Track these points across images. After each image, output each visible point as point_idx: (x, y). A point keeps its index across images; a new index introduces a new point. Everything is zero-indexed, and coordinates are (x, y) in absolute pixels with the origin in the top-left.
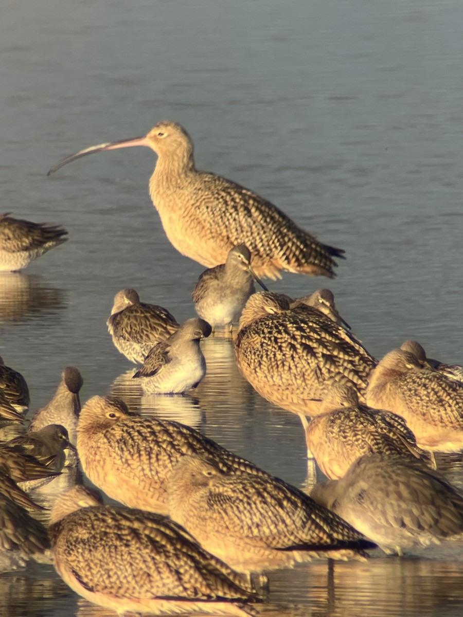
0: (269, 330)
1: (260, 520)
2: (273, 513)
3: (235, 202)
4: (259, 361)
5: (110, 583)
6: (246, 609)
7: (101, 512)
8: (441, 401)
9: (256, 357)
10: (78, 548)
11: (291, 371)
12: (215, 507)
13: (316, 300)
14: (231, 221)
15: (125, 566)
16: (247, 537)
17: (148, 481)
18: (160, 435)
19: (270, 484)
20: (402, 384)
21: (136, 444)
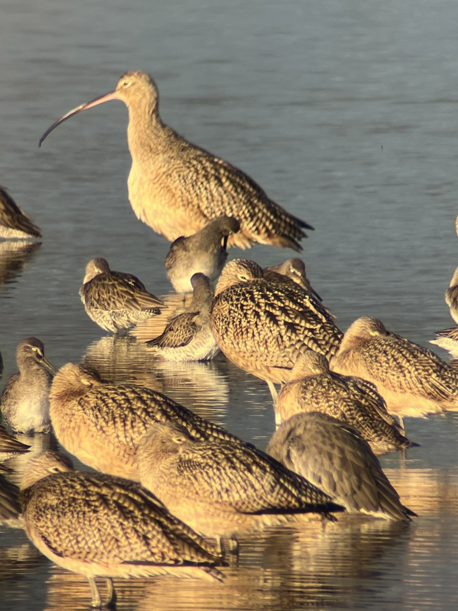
0: (237, 297)
1: (230, 485)
2: (242, 478)
3: (206, 171)
4: (226, 328)
5: (79, 548)
6: (212, 573)
7: (70, 478)
8: (401, 367)
9: (224, 324)
10: (47, 514)
11: (255, 338)
12: (185, 473)
13: (287, 269)
14: (202, 189)
15: (93, 531)
16: (217, 502)
17: (123, 448)
18: (134, 403)
19: (239, 449)
20: (365, 350)
21: (111, 411)
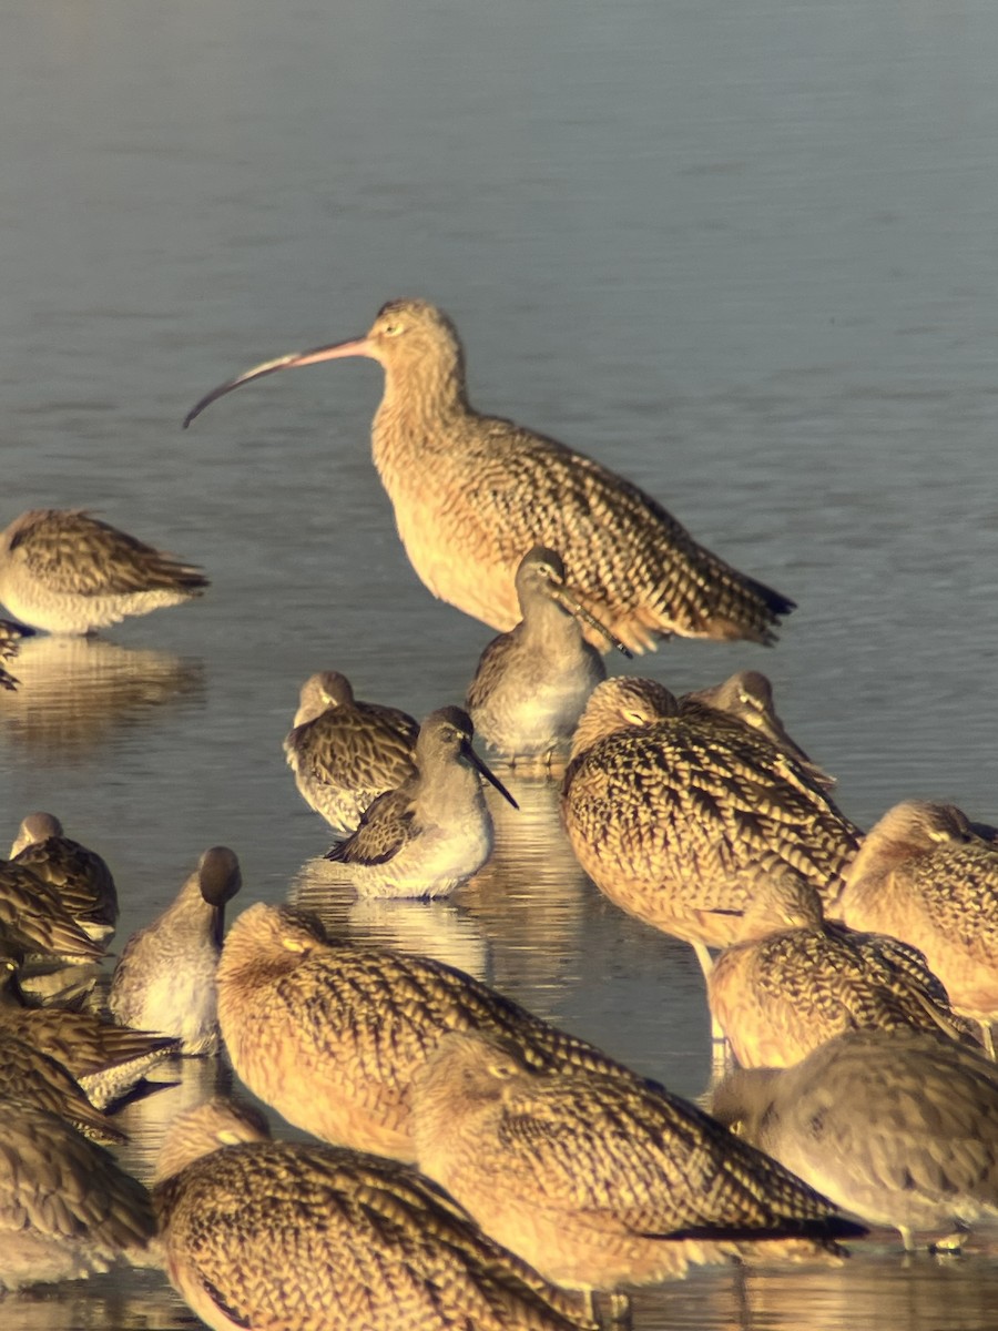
0: (626, 759)
1: (613, 1173)
2: (640, 1157)
3: (554, 481)
4: (603, 827)
5: (286, 1308)
7: (264, 1153)
9: (598, 818)
10: (216, 1234)
11: (670, 848)
12: (516, 1144)
13: (730, 696)
14: (546, 523)
15: (316, 1272)
16: (585, 1209)
17: (374, 1090)
18: (398, 990)
19: (634, 1094)
20: (923, 874)
21: (348, 1008)
